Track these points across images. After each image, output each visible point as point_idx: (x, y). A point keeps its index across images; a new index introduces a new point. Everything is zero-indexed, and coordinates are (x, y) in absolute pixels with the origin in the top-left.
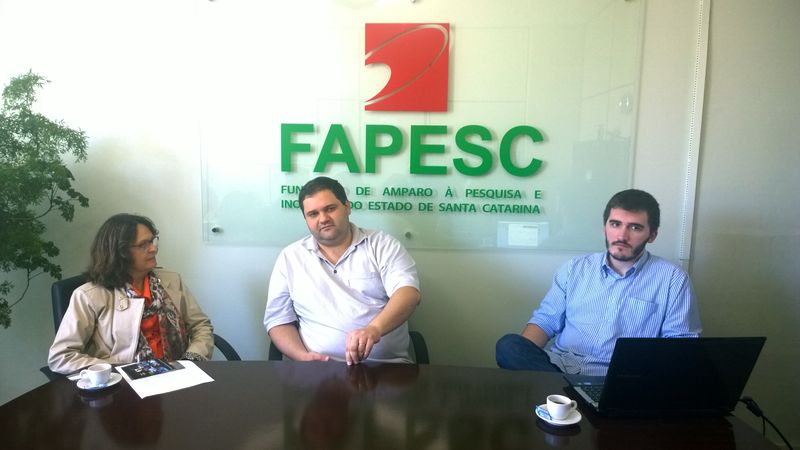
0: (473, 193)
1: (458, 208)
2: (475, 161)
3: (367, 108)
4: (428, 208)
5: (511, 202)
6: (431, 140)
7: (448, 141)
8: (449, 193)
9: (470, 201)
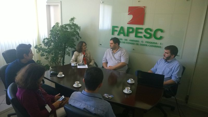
0: (147, 42)
1: (144, 45)
2: (148, 36)
3: (128, 23)
4: (138, 44)
5: (155, 45)
6: (140, 31)
7: (143, 31)
8: (142, 42)
9: (146, 44)
